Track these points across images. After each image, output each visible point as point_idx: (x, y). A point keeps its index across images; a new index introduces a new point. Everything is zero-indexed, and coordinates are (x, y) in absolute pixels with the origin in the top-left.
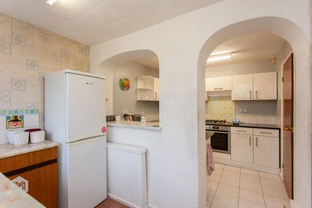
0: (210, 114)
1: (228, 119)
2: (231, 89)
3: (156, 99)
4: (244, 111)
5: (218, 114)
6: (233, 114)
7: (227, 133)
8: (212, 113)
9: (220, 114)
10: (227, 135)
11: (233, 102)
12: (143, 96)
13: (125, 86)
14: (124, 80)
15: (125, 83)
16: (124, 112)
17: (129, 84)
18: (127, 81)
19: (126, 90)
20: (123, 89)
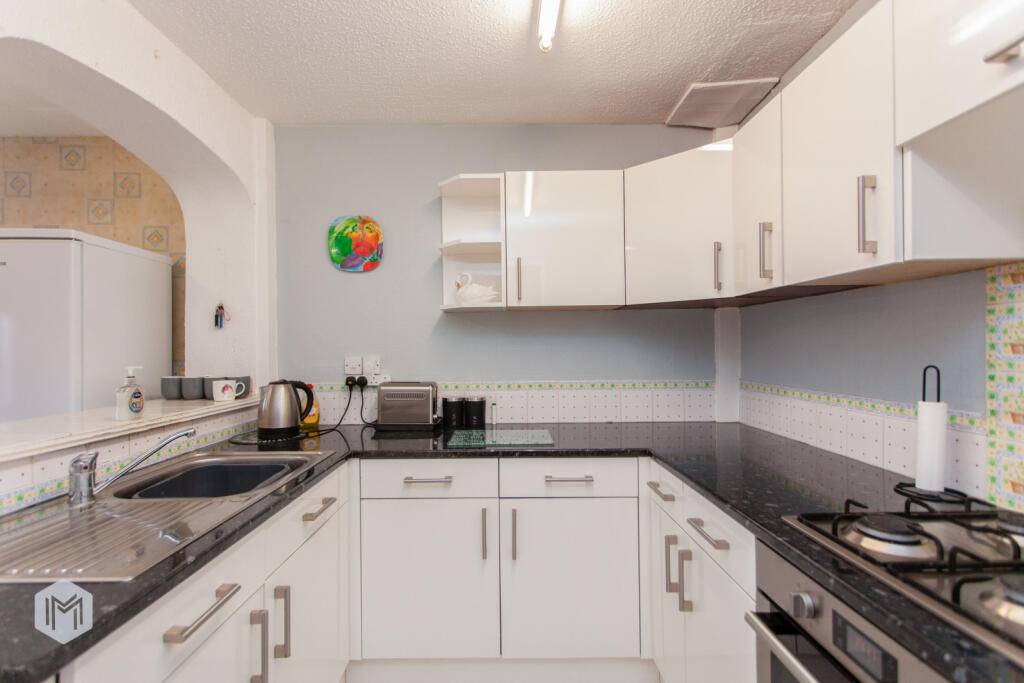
12: (459, 286)
13: (358, 249)
14: (347, 227)
15: (357, 238)
16: (354, 368)
17: (380, 242)
18: (367, 225)
19: (366, 269)
20: (344, 266)
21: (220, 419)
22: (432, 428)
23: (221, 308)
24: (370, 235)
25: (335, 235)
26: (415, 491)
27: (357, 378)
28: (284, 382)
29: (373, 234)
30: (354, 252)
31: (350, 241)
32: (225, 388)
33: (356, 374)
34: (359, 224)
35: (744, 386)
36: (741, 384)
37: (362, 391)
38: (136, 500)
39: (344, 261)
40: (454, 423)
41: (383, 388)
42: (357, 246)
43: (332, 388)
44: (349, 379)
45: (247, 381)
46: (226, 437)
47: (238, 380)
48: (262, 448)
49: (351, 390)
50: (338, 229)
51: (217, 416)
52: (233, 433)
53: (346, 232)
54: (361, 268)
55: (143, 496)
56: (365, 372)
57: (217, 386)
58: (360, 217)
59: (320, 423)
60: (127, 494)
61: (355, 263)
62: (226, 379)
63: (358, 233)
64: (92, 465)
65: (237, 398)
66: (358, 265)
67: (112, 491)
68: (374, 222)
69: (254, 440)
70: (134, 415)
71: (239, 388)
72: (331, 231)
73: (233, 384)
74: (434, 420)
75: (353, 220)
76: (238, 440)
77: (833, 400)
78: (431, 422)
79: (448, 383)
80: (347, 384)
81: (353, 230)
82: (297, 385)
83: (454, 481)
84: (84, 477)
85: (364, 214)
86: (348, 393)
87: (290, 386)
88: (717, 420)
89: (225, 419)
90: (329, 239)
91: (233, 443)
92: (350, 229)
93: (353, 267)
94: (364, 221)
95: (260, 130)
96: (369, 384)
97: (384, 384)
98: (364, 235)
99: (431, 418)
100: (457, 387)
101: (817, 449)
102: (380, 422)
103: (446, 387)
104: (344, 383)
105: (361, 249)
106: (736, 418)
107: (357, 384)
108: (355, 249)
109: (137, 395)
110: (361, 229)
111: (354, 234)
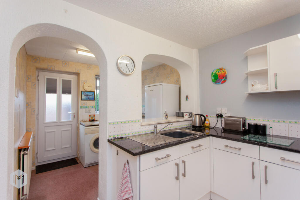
12: (253, 85)
13: (220, 77)
15: (219, 74)
16: (219, 111)
17: (226, 74)
18: (222, 70)
19: (222, 83)
20: (216, 83)
21: (185, 122)
22: (242, 132)
23: (187, 96)
24: (223, 73)
26: (228, 149)
27: (220, 114)
28: (198, 114)
29: (224, 72)
30: (219, 79)
31: (218, 75)
32: (186, 115)
33: (220, 113)
34: (220, 70)
37: (221, 118)
38: (164, 136)
39: (216, 81)
40: (252, 132)
41: (225, 118)
42: (220, 76)
43: (213, 117)
44: (217, 115)
45: (191, 113)
46: (186, 126)
47: (189, 113)
48: (193, 130)
50: (214, 73)
51: (184, 121)
52: (188, 126)
53: (216, 73)
54: (221, 83)
55: (165, 135)
56: (222, 113)
57: (185, 114)
58: (220, 68)
59: (210, 126)
60: (162, 134)
61: (219, 82)
62: (187, 113)
63: (220, 73)
64: (157, 127)
65: (189, 117)
67: (160, 133)
68: (224, 69)
69: (191, 128)
70: (166, 119)
71: (189, 115)
72: (212, 74)
73: (188, 114)
74: (243, 130)
75: (218, 69)
76: (188, 127)
78: (242, 130)
79: (251, 118)
80: (217, 116)
81: (218, 72)
82: (201, 115)
83: (242, 149)
84: (155, 129)
86: (217, 119)
87: (199, 115)
89: (186, 122)
90: (212, 76)
91: (187, 128)
92: (217, 72)
93: (218, 83)
94: (221, 69)
95: (195, 52)
96: (223, 116)
97: (226, 117)
98: (221, 73)
99: (242, 129)
100: (255, 120)
102: (225, 128)
103: (250, 119)
104: (216, 115)
105: (221, 77)
107: (220, 116)
108: (219, 78)
109: (167, 115)
110: (221, 72)
111: (219, 73)
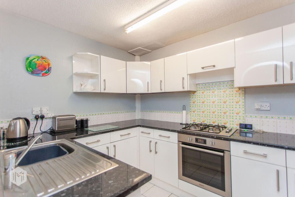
0: (199, 113)
1: (231, 123)
2: (234, 66)
3: (105, 89)
4: (263, 108)
5: (212, 113)
6: (240, 114)
7: (222, 154)
8: (203, 112)
9: (216, 113)
10: (222, 158)
11: (240, 91)
12: (82, 85)
13: (39, 68)
14: (35, 59)
15: (39, 64)
16: (37, 112)
18: (44, 60)
19: (43, 75)
20: (32, 73)
22: (76, 129)
24: (45, 63)
25: (29, 61)
27: (39, 115)
29: (47, 63)
30: (37, 69)
31: (36, 64)
34: (41, 59)
35: (142, 111)
36: (141, 111)
37: (42, 120)
39: (32, 71)
40: (80, 127)
41: (58, 118)
42: (39, 66)
44: (36, 116)
49: (37, 120)
50: (30, 59)
54: (41, 75)
56: (43, 113)
58: (42, 57)
66: (39, 74)
68: (48, 59)
72: (28, 59)
75: (38, 57)
77: (164, 112)
78: (75, 127)
81: (37, 60)
85: (44, 56)
88: (137, 119)
90: (26, 62)
93: (37, 74)
96: (45, 117)
98: (42, 63)
101: (161, 121)
105: (41, 67)
106: (140, 118)
107: (40, 117)
110: (42, 61)
111: (38, 62)
